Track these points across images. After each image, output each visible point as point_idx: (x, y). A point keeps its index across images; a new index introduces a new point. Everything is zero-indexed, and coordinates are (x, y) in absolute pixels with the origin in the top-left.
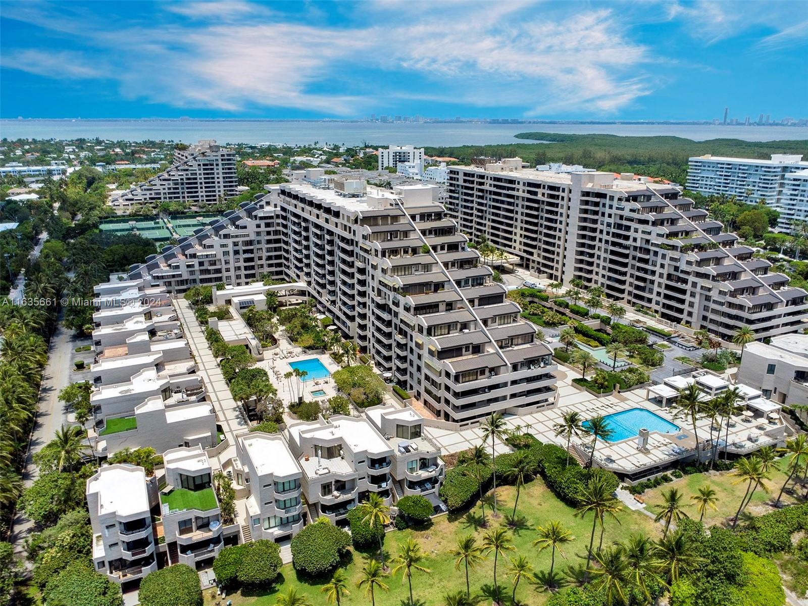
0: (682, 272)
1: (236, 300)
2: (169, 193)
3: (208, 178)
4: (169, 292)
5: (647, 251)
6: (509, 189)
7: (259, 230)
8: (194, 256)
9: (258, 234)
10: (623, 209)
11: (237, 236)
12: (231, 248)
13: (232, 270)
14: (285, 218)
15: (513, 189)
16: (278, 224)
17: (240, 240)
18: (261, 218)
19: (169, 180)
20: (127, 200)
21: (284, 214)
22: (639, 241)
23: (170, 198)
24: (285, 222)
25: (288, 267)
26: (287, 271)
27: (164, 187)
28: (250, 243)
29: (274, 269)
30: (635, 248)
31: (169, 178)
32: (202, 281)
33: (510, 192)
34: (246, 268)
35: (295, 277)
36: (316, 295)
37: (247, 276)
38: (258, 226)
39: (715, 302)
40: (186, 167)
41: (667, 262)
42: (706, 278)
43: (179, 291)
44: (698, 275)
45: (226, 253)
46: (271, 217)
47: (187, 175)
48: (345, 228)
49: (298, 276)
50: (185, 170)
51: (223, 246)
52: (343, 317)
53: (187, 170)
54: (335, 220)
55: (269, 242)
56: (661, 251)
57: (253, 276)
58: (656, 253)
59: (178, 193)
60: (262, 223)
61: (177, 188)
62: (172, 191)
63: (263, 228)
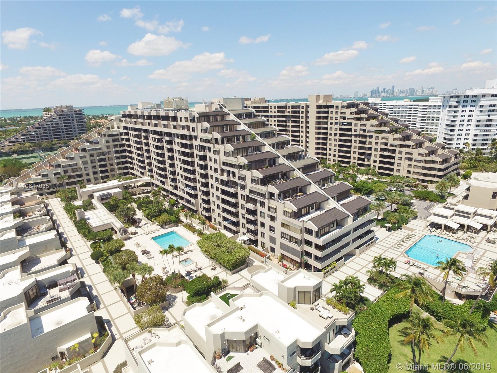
0: (391, 145)
1: (96, 195)
2: (41, 137)
3: (67, 126)
4: (41, 195)
5: (365, 136)
6: (264, 112)
7: (108, 144)
8: (59, 166)
9: (108, 147)
10: (345, 113)
11: (92, 150)
12: (88, 159)
13: (91, 174)
14: (127, 134)
15: (268, 112)
16: (122, 140)
17: (94, 152)
18: (109, 136)
19: (40, 128)
20: (10, 142)
21: (126, 131)
22: (358, 130)
23: (42, 139)
24: (127, 137)
25: (133, 169)
26: (132, 171)
27: (36, 132)
28: (103, 154)
29: (123, 171)
30: (356, 136)
31: (40, 127)
32: (68, 184)
33: (266, 114)
34: (102, 172)
35: (139, 174)
36: (160, 184)
37: (103, 178)
38: (107, 142)
39: (416, 161)
40: (51, 119)
41: (380, 141)
42: (407, 147)
43: (50, 193)
44: (401, 146)
45: (85, 163)
46: (117, 135)
47: (52, 124)
48: (183, 127)
49: (142, 173)
50: (50, 121)
51: (82, 157)
52: (187, 197)
53: (52, 121)
54: (172, 123)
55: (117, 152)
56: (375, 135)
57: (107, 177)
58: (371, 137)
59: (47, 136)
60: (111, 139)
61: (47, 133)
62: (43, 135)
63: (111, 143)
